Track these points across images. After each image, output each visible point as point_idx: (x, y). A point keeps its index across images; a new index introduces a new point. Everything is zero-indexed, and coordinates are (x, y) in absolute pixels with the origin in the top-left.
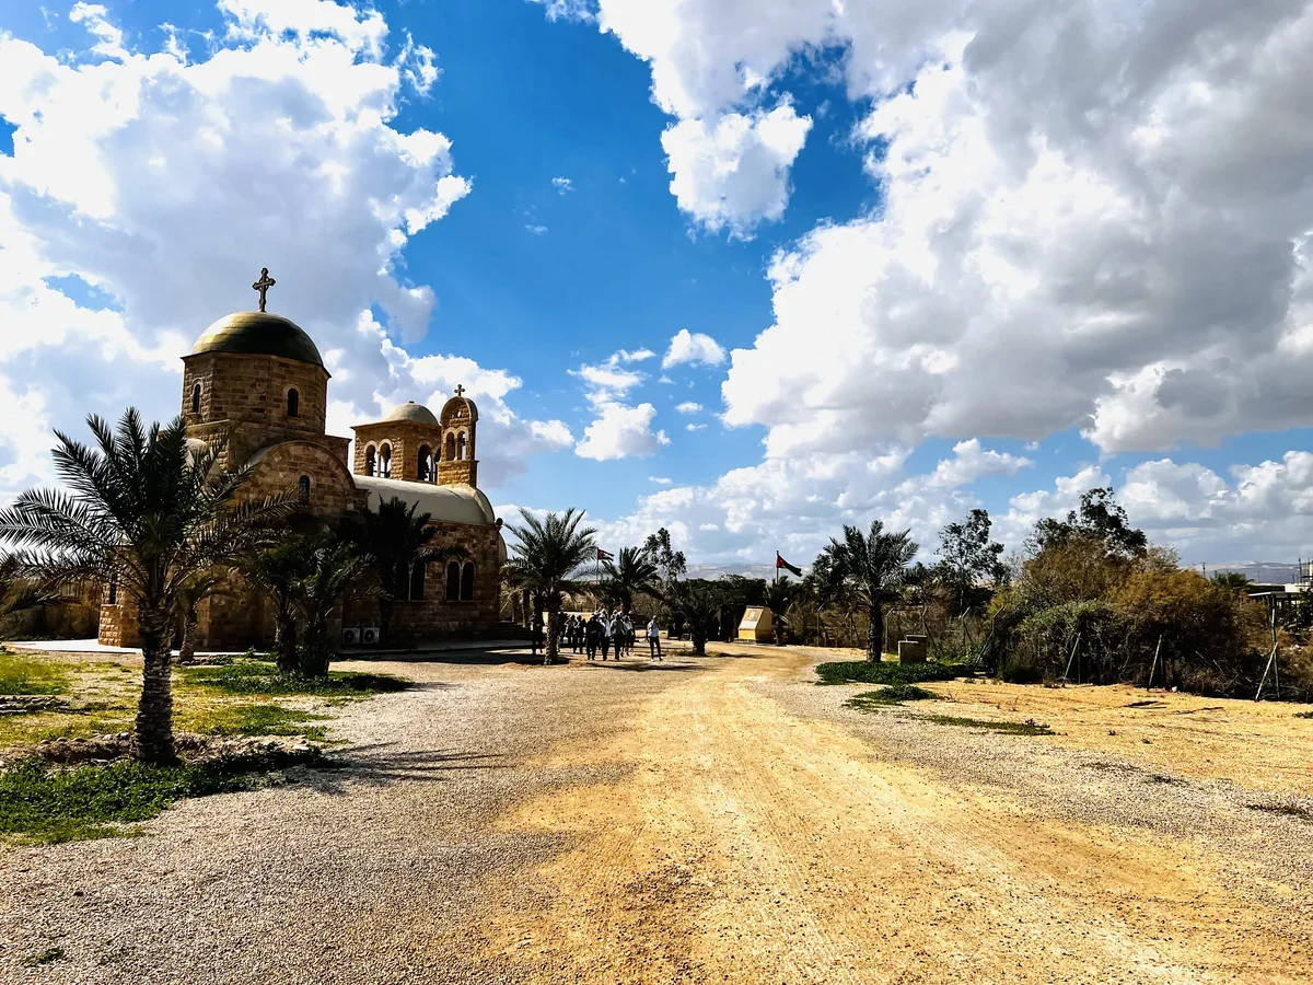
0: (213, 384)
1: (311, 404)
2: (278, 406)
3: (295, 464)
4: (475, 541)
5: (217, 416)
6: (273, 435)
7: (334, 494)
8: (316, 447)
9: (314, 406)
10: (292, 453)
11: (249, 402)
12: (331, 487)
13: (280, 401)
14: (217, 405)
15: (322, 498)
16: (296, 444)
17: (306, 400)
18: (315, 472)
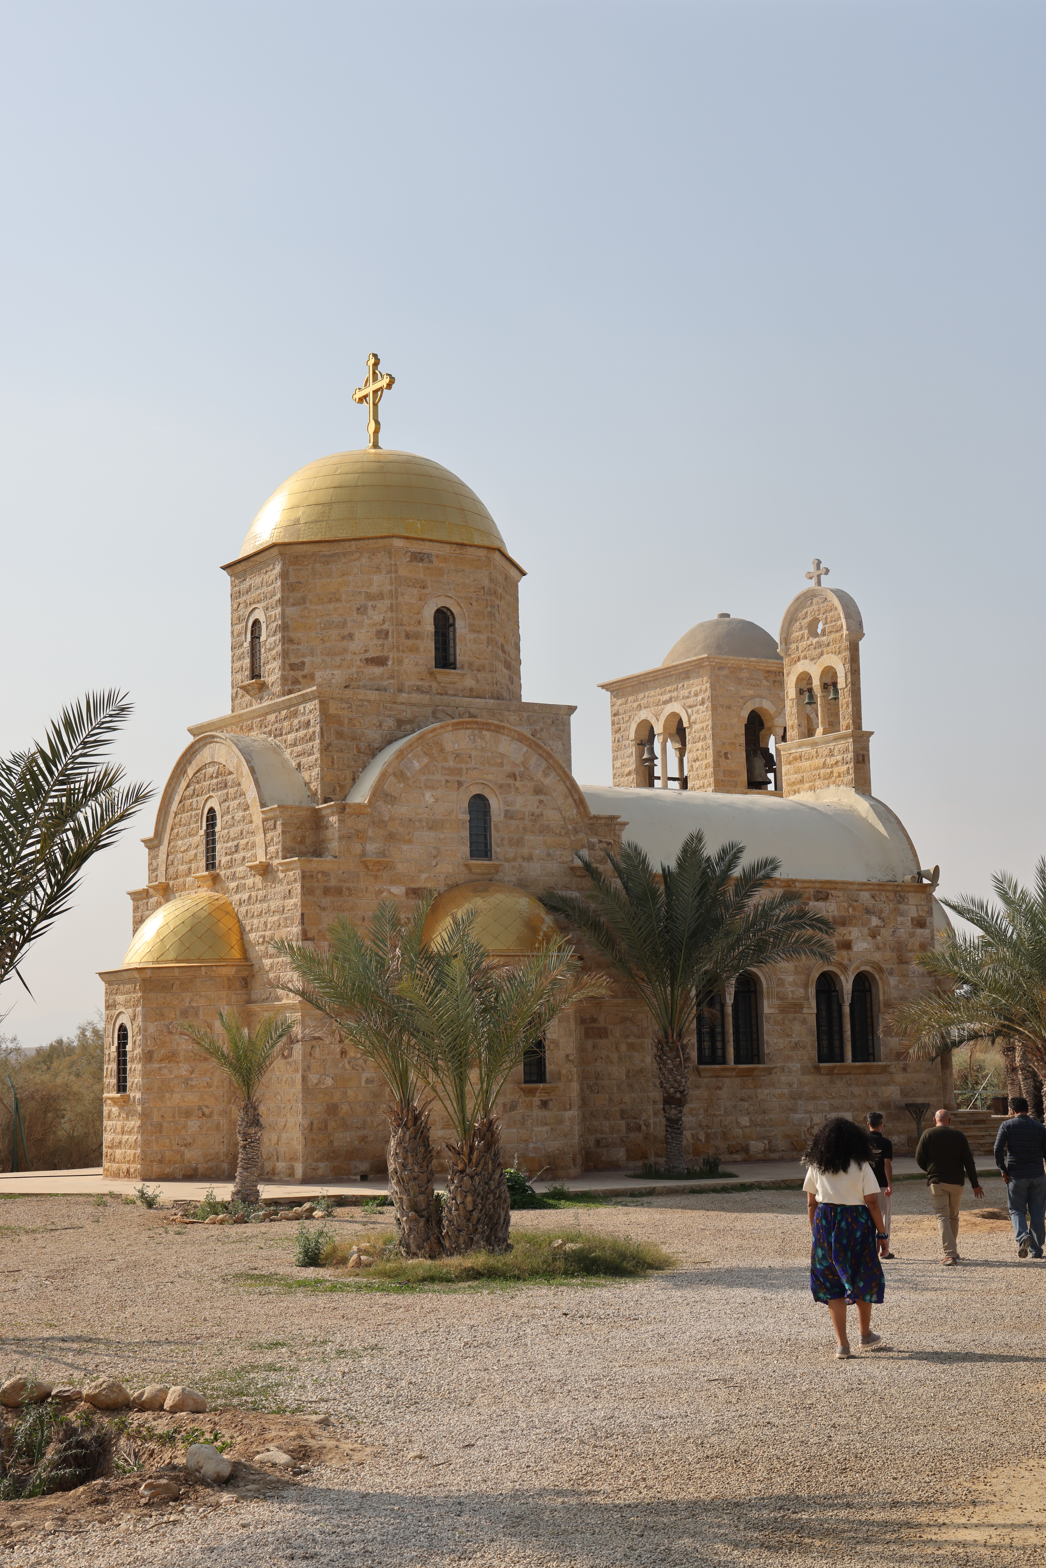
0: (283, 615)
1: (483, 637)
2: (414, 649)
3: (459, 772)
4: (875, 921)
5: (296, 682)
6: (407, 714)
7: (545, 830)
8: (498, 729)
9: (490, 641)
10: (449, 747)
11: (354, 646)
12: (536, 817)
13: (417, 636)
14: (293, 660)
15: (519, 843)
16: (457, 726)
17: (473, 629)
18: (501, 787)
